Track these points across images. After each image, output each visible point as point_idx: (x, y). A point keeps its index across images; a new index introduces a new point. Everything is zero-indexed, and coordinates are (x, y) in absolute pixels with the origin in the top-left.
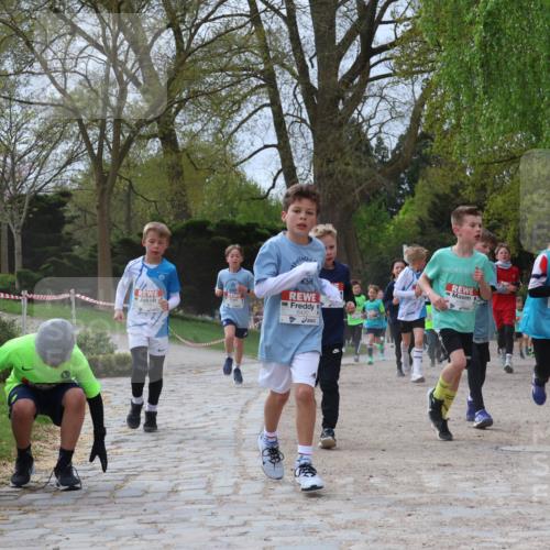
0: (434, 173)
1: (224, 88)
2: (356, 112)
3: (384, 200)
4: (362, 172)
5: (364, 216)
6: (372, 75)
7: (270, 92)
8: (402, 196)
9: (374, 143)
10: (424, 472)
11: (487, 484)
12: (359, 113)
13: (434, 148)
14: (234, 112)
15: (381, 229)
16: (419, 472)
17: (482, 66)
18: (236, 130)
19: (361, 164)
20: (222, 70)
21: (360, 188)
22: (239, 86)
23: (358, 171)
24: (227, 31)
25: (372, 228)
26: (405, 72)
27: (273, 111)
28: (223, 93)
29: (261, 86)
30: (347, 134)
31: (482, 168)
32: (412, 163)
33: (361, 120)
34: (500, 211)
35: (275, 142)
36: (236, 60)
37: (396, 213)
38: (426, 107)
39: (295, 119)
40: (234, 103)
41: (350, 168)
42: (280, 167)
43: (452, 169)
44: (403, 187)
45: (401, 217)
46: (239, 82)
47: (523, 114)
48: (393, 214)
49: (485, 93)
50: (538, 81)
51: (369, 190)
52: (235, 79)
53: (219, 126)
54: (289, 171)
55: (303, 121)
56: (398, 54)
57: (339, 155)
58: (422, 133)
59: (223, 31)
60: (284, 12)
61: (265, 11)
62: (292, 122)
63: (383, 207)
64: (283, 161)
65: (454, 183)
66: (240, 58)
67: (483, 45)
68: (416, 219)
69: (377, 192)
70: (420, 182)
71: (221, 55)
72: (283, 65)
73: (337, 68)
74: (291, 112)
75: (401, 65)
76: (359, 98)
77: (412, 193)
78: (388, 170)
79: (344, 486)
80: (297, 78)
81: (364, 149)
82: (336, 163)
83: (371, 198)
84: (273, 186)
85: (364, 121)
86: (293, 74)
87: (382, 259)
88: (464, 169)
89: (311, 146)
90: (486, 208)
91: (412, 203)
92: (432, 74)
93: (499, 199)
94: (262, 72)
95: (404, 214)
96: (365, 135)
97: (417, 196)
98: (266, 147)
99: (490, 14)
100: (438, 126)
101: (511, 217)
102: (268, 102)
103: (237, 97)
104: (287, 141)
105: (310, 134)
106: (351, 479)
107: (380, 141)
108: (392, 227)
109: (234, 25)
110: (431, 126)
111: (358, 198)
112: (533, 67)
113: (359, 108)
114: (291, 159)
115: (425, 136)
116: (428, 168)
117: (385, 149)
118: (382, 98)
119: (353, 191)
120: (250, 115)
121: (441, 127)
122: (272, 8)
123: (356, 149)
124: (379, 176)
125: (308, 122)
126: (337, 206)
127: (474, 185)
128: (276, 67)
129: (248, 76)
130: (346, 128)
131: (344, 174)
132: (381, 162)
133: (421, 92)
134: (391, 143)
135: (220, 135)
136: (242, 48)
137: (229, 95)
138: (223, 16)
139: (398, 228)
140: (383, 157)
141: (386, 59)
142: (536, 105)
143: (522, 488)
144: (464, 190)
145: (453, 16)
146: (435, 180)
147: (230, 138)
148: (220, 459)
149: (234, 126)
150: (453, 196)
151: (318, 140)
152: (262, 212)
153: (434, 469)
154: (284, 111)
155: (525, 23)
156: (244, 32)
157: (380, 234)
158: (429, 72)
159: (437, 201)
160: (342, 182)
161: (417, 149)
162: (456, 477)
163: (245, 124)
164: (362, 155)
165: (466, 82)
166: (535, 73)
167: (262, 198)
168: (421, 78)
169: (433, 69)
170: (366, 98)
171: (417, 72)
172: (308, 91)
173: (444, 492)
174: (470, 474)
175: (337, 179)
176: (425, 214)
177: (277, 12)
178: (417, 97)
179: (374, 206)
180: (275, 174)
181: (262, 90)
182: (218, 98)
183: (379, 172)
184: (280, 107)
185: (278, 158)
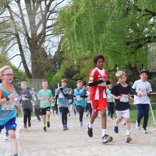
0: (65, 62)
1: (4, 38)
2: (42, 45)
3: (52, 70)
4: (45, 62)
5: (46, 75)
6: (46, 34)
7: (17, 39)
8: (57, 69)
9: (48, 54)
10: (65, 149)
11: (83, 151)
12: (43, 45)
13: (65, 55)
14: (7, 45)
15: (51, 79)
16: (64, 149)
17: (76, 33)
18: (8, 50)
19: (44, 60)
20: (3, 33)
21: (45, 67)
22: (8, 37)
23: (44, 62)
24: (4, 22)
25: (49, 78)
26: (56, 34)
27: (19, 45)
28: (4, 39)
29: (15, 37)
30: (40, 51)
31: (79, 61)
32: (59, 60)
33: (44, 47)
34: (84, 73)
35: (20, 54)
36: (7, 30)
37: (55, 74)
38: (62, 44)
39: (25, 47)
40: (7, 42)
41: (42, 61)
42: (21, 61)
43: (70, 61)
44: (57, 66)
45: (56, 75)
46: (8, 36)
47: (89, 46)
48: (54, 74)
49: (77, 40)
50: (92, 37)
51: (47, 67)
52: (7, 35)
53: (3, 49)
54: (24, 62)
55: (27, 48)
56: (53, 29)
57: (38, 57)
58: (62, 51)
59: (3, 21)
60: (20, 16)
61: (15, 16)
62: (24, 48)
63: (52, 72)
64: (22, 59)
65: (71, 65)
66: (8, 30)
67: (76, 27)
68: (61, 75)
69: (50, 68)
70: (62, 65)
71: (2, 28)
72: (21, 31)
73: (36, 32)
74: (24, 45)
75: (54, 32)
76: (43, 41)
77: (60, 68)
78: (52, 62)
79: (43, 153)
80: (25, 35)
81: (45, 55)
82: (37, 60)
83: (48, 69)
84: (20, 67)
85: (45, 48)
86: (24, 34)
87: (52, 87)
88: (74, 61)
89: (30, 55)
90: (80, 72)
91: (60, 71)
92: (63, 34)
93: (84, 69)
94: (15, 33)
95: (58, 74)
96: (45, 51)
97: (61, 69)
98: (17, 55)
99: (78, 18)
100: (66, 49)
101: (87, 75)
102: (17, 42)
103: (8, 41)
104: (23, 53)
105: (30, 52)
106: (45, 152)
107: (50, 53)
108: (54, 78)
109: (6, 20)
110: (64, 49)
111: (44, 69)
112: (90, 33)
113: (43, 44)
114: (24, 58)
115: (62, 52)
116: (64, 61)
117: (51, 55)
118: (50, 41)
119: (43, 67)
120: (12, 46)
121: (67, 49)
122: (17, 15)
123: (43, 56)
124: (50, 63)
125: (29, 48)
126: (38, 72)
127: (76, 66)
128: (19, 32)
129: (11, 35)
130: (40, 49)
131: (40, 63)
132: (50, 59)
133: (60, 39)
134: (53, 54)
135: (3, 52)
136: (8, 27)
137: (5, 40)
138: (3, 17)
139: (56, 78)
140: (51, 58)
141: (50, 30)
142: (92, 44)
143: (93, 152)
144: (74, 67)
145: (68, 18)
146: (65, 65)
147: (6, 52)
148: (7, 147)
149: (7, 49)
150: (71, 69)
151: (32, 53)
152: (16, 74)
153: (68, 148)
154: (22, 45)
155: (87, 21)
156: (9, 22)
157: (51, 80)
158: (62, 34)
159: (67, 70)
160: (39, 65)
161: (60, 56)
162: (74, 150)
163: (10, 49)
164: (45, 57)
165: (72, 37)
166: (91, 35)
167: (16, 70)
168: (60, 35)
169: (63, 33)
170: (45, 41)
171: (59, 34)
172: (29, 39)
173: (72, 154)
174: (79, 149)
175: (38, 64)
176: (63, 74)
177: (18, 16)
178: (60, 41)
179: (49, 72)
180: (20, 63)
181: (15, 39)
182: (2, 41)
183: (50, 62)
184: (20, 44)
185: (21, 58)
